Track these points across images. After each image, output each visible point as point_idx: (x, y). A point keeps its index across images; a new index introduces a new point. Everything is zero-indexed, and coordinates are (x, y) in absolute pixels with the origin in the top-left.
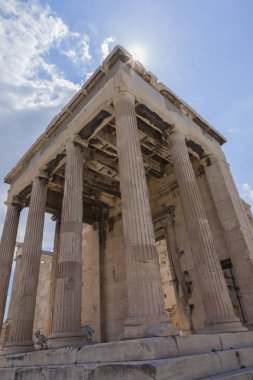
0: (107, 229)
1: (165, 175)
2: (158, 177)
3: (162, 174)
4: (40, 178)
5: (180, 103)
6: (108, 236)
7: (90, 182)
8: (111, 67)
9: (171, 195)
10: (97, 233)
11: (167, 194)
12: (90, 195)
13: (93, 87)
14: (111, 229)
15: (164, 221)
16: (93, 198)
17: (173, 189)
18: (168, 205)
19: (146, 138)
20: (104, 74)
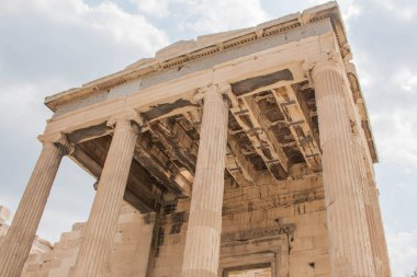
0: (168, 228)
1: (289, 178)
2: (279, 178)
3: (287, 175)
4: (133, 123)
5: (361, 96)
6: (168, 238)
7: (182, 151)
8: (314, 20)
9: (292, 209)
10: (149, 229)
11: (286, 205)
12: (166, 169)
13: (274, 33)
14: (176, 230)
15: (275, 242)
16: (168, 175)
17: (297, 202)
18: (285, 221)
19: (303, 122)
20: (299, 24)
